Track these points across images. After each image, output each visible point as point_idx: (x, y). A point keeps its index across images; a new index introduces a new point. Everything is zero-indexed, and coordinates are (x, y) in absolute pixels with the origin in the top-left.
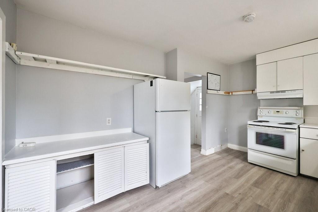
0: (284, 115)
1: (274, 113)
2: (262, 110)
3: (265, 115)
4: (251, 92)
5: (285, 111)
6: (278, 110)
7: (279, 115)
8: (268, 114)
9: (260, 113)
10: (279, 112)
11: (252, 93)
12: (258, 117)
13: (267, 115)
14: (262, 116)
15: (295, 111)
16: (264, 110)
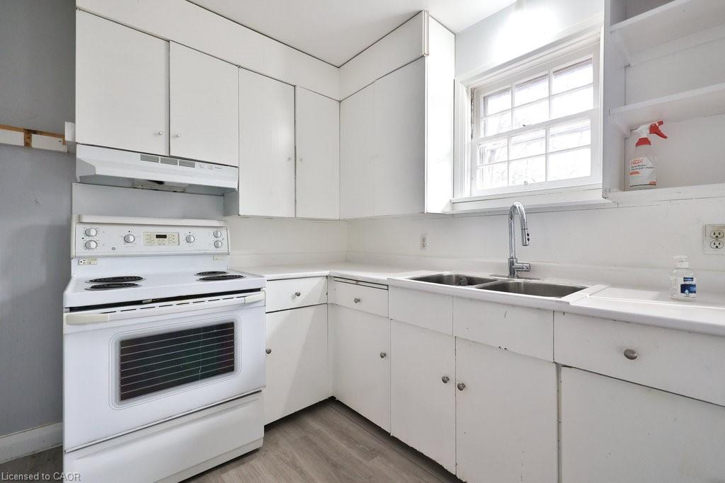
0: (184, 247)
1: (150, 242)
2: (93, 232)
3: (113, 253)
4: (18, 138)
5: (184, 233)
6: (161, 231)
7: (164, 247)
8: (122, 248)
9: (87, 246)
10: (165, 237)
11: (27, 144)
12: (74, 263)
13: (119, 251)
14: (95, 258)
15: (211, 231)
16: (101, 228)
